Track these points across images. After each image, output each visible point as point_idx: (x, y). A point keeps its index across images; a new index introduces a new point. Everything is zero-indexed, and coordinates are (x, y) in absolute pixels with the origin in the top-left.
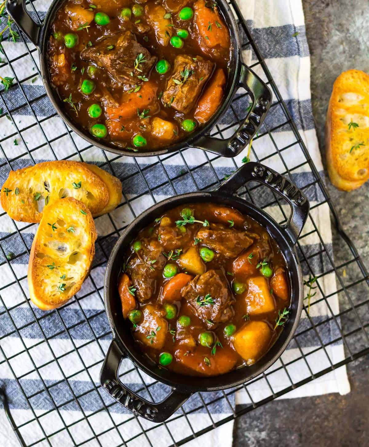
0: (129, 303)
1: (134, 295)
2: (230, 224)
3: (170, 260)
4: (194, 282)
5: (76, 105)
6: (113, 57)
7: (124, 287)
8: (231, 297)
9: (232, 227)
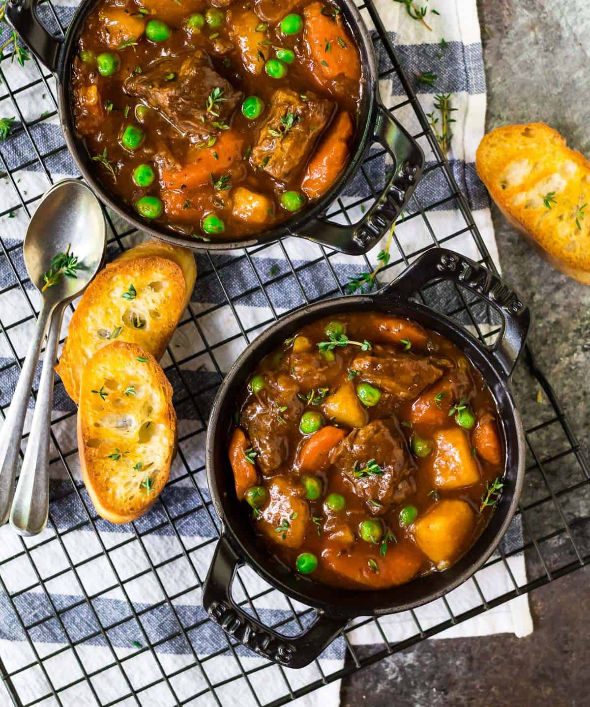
0: (246, 476)
1: (253, 463)
2: (406, 345)
3: (311, 404)
4: (350, 439)
5: (114, 165)
6: (172, 93)
7: (237, 450)
8: (410, 463)
9: (409, 350)
